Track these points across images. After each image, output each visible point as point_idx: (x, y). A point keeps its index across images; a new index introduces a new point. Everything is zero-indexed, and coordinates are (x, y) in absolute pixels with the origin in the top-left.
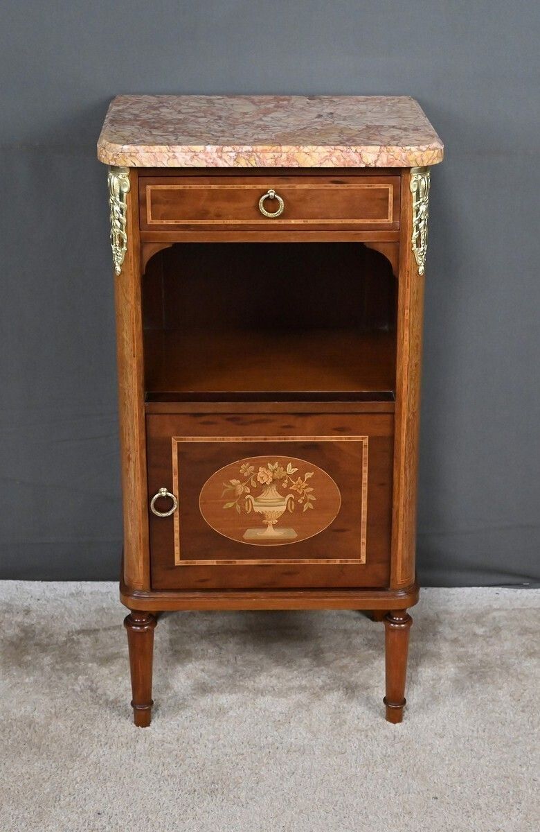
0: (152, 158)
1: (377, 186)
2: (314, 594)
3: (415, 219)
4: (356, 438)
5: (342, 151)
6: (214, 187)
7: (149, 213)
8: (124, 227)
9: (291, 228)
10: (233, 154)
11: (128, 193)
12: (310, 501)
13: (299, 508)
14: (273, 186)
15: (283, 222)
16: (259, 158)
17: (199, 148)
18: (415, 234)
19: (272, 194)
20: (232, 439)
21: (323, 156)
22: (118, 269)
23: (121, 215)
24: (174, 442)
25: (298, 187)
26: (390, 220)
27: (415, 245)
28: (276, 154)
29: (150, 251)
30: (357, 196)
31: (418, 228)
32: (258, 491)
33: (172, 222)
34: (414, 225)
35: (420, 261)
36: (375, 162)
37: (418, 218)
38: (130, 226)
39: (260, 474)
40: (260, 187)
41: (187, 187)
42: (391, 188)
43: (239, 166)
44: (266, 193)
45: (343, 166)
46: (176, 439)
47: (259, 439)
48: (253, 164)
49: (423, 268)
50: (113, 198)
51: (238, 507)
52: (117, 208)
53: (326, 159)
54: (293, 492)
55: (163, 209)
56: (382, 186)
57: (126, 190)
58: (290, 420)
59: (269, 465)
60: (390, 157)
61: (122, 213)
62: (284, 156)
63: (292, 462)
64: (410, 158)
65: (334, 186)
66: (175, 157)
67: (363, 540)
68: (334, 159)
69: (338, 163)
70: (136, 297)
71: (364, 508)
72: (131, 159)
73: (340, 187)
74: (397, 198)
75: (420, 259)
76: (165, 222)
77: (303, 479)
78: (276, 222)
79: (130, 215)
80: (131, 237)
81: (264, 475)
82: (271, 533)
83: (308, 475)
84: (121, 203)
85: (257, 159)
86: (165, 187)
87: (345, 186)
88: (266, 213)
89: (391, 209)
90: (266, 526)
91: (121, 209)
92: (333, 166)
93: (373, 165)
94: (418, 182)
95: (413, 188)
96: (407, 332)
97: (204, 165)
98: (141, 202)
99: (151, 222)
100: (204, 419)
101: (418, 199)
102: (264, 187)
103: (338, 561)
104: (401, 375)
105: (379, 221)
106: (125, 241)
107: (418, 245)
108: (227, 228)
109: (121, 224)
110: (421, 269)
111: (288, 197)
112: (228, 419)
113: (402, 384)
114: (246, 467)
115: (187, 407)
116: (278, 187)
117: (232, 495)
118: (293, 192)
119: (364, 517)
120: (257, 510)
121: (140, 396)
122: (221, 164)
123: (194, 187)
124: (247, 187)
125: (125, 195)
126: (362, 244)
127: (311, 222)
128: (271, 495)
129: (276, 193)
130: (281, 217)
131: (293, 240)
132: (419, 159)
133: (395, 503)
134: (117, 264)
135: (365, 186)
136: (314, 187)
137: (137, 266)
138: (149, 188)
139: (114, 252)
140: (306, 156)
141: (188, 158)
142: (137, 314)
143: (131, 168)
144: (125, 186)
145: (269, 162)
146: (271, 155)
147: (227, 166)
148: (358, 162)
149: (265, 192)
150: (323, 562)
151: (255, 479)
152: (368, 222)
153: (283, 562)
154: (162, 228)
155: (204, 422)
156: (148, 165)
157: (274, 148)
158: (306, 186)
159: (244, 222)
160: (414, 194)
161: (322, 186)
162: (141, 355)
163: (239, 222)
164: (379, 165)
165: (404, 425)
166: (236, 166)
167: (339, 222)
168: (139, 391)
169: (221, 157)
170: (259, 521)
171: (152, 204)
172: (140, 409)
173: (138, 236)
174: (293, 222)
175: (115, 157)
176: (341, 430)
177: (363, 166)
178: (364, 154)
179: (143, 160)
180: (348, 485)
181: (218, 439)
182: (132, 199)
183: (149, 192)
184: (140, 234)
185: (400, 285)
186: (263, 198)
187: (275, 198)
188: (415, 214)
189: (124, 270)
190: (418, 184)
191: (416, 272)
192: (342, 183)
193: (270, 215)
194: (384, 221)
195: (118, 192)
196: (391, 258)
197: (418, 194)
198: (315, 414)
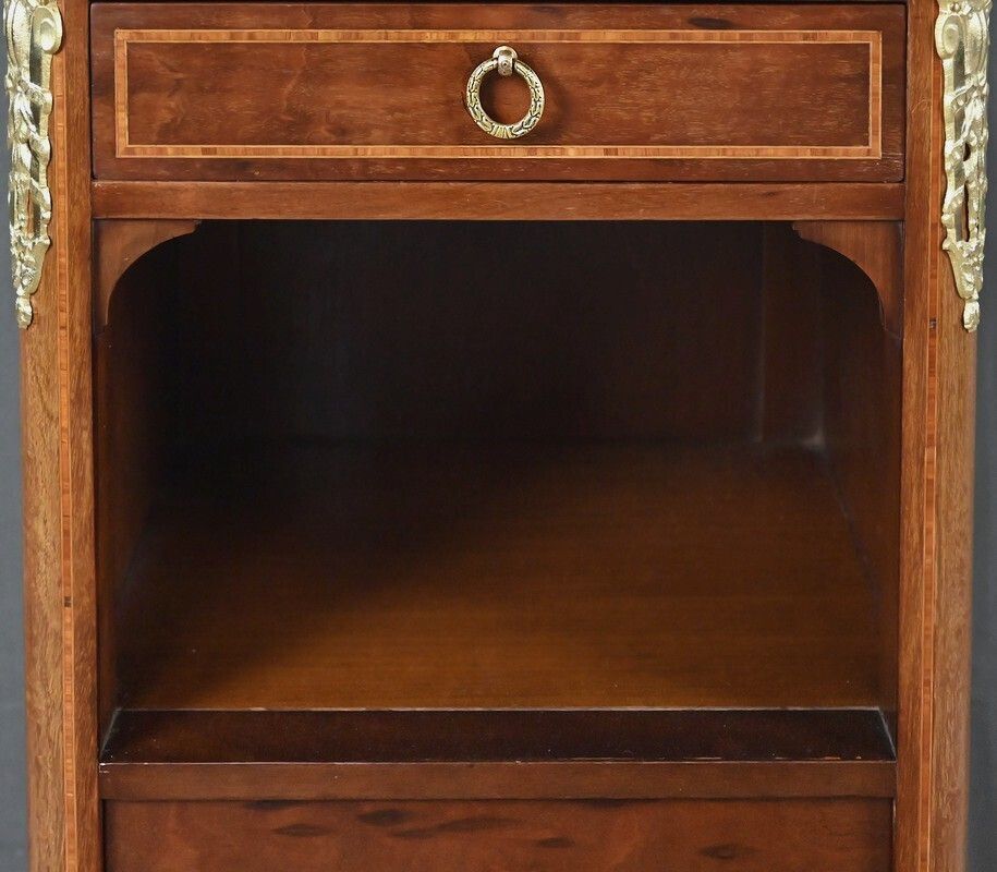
1: (833, 36)
3: (952, 147)
6: (324, 36)
7: (122, 119)
8: (43, 168)
9: (565, 174)
11: (56, 52)
14: (511, 35)
15: (541, 153)
18: (953, 195)
19: (503, 58)
22: (24, 307)
23: (33, 127)
25: (588, 36)
26: (874, 148)
27: (952, 232)
29: (124, 249)
30: (771, 70)
31: (959, 173)
33: (193, 152)
34: (948, 166)
35: (969, 281)
37: (961, 142)
38: (61, 164)
40: (469, 36)
41: (243, 36)
42: (874, 41)
44: (489, 56)
49: (976, 306)
50: (12, 70)
52: (21, 104)
55: (167, 107)
56: (850, 37)
57: (48, 41)
61: (36, 120)
65: (699, 36)
73: (717, 37)
74: (896, 76)
75: (969, 277)
76: (171, 151)
78: (519, 153)
79: (61, 126)
80: (63, 202)
84: (32, 86)
86: (173, 36)
87: (735, 36)
88: (487, 124)
89: (875, 111)
91: (35, 109)
94: (961, 22)
95: (944, 44)
98: (97, 86)
99: (128, 151)
100: (289, 817)
101: (960, 77)
102: (484, 36)
104: (915, 671)
105: (838, 153)
106: (46, 215)
107: (964, 234)
108: (367, 171)
109: (35, 155)
110: (971, 310)
111: (557, 70)
112: (364, 818)
113: (917, 700)
115: (237, 779)
116: (526, 36)
118: (573, 54)
121: (82, 743)
123: (263, 36)
124: (430, 36)
125: (46, 60)
127: (627, 152)
129: (522, 58)
130: (536, 136)
131: (572, 212)
134: (20, 291)
135: (796, 37)
136: (636, 38)
137: (82, 298)
138: (122, 35)
139: (14, 251)
142: (78, 467)
144: (45, 28)
149: (486, 52)
152: (806, 153)
154: (162, 172)
155: (291, 829)
158: (612, 36)
159: (420, 152)
160: (948, 64)
161: (662, 36)
162: (88, 600)
163: (403, 152)
167: (714, 153)
168: (81, 726)
171: (132, 91)
172: (84, 787)
173: (85, 202)
174: (572, 152)
176: (725, 855)
182: (70, 75)
183: (121, 55)
184: (92, 190)
185: (908, 362)
186: (478, 73)
187: (516, 75)
188: (950, 128)
189: (42, 311)
190: (960, 28)
191: (956, 321)
192: (723, 25)
193: (501, 130)
194: (856, 152)
195: (27, 49)
196: (878, 277)
197: (959, 64)
198: (647, 800)
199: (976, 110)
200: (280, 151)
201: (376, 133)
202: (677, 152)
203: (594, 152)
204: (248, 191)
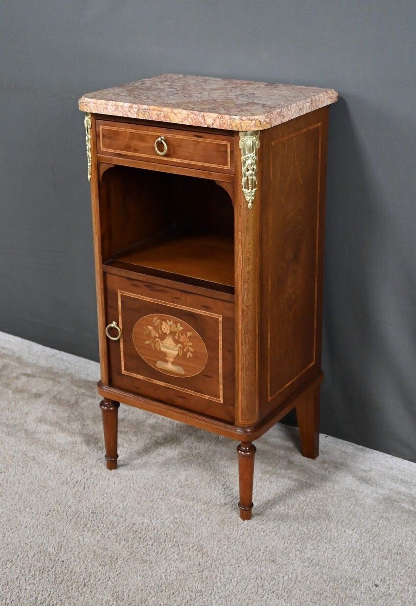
0: (95, 107)
1: (221, 142)
2: (192, 415)
3: (243, 168)
4: (215, 316)
5: (195, 114)
6: (133, 131)
7: (101, 143)
9: (174, 164)
10: (136, 110)
11: (91, 128)
12: (191, 352)
13: (185, 354)
15: (167, 159)
16: (149, 114)
17: (120, 104)
18: (244, 179)
20: (148, 299)
21: (183, 116)
22: (89, 177)
24: (119, 294)
25: (177, 137)
26: (228, 167)
27: (244, 187)
28: (159, 112)
29: (103, 168)
30: (209, 147)
31: (246, 175)
32: (163, 337)
33: (112, 151)
34: (243, 173)
35: (249, 198)
36: (213, 124)
38: (93, 150)
39: (163, 326)
40: (155, 134)
41: (120, 129)
42: (229, 145)
43: (140, 118)
45: (194, 125)
46: (120, 292)
47: (162, 302)
48: (146, 118)
49: (251, 204)
51: (152, 345)
53: (185, 119)
54: (181, 343)
55: (108, 142)
56: (224, 142)
58: (178, 294)
59: (168, 321)
60: (221, 122)
61: (89, 142)
62: (163, 114)
63: (181, 323)
64: (233, 124)
65: (197, 139)
66: (107, 108)
67: (221, 387)
68: (189, 119)
69: (191, 122)
70: (96, 196)
71: (221, 365)
73: (200, 139)
74: (232, 152)
76: (109, 150)
77: (186, 335)
78: (163, 158)
79: (92, 143)
80: (93, 157)
81: (166, 327)
82: (170, 367)
83: (189, 334)
85: (148, 114)
86: (108, 128)
87: (203, 140)
88: (158, 152)
89: (229, 159)
90: (167, 361)
91: (89, 139)
92: (189, 124)
93: (211, 127)
95: (241, 146)
96: (240, 248)
97: (121, 115)
98: (97, 136)
99: (102, 149)
100: (133, 282)
102: (159, 134)
103: (207, 397)
104: (238, 277)
107: (247, 188)
108: (141, 159)
109: (89, 148)
111: (169, 143)
112: (146, 286)
113: (238, 284)
114: (155, 319)
116: (166, 135)
117: (149, 336)
118: (174, 140)
119: (221, 371)
120: (163, 349)
122: (130, 116)
124: (150, 133)
125: (89, 130)
126: (213, 181)
127: (185, 161)
128: (169, 341)
129: (165, 141)
130: (166, 156)
131: (175, 172)
132: (239, 126)
133: (236, 366)
134: (88, 174)
135: (214, 141)
136: (185, 138)
137: (96, 176)
138: (101, 127)
140: (174, 115)
141: (113, 109)
142: (97, 208)
143: (92, 114)
144: (89, 124)
145: (154, 117)
146: (156, 112)
147: (133, 117)
148: (203, 123)
150: (199, 395)
151: (161, 329)
152: (216, 166)
153: (177, 388)
154: (108, 154)
155: (134, 284)
157: (159, 108)
158: (181, 137)
159: (149, 156)
160: (242, 151)
161: (190, 138)
164: (215, 127)
165: (240, 313)
166: (137, 118)
167: (199, 164)
168: (100, 257)
169: (129, 111)
170: (163, 357)
171: (103, 138)
172: (100, 268)
173: (96, 158)
174: (175, 160)
176: (206, 308)
177: (206, 126)
178: (207, 118)
179: (91, 108)
180: (212, 347)
181: (141, 297)
182: (93, 132)
183: (101, 130)
184: (97, 156)
186: (156, 141)
189: (92, 178)
190: (244, 143)
191: (245, 206)
192: (201, 137)
193: (160, 153)
194: (222, 167)
196: (230, 193)
197: (244, 151)
198: (196, 294)
199: (249, 162)
200: (126, 153)
201: (141, 152)
202: (193, 163)
203: (178, 161)
204: (121, 160)
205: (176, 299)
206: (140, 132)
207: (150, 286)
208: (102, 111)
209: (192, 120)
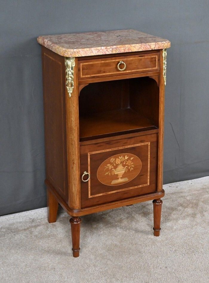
0: (85, 53)
2: (135, 198)
3: (164, 67)
4: (146, 143)
6: (102, 62)
7: (81, 73)
8: (73, 80)
9: (127, 74)
10: (111, 49)
12: (132, 167)
13: (129, 170)
14: (121, 60)
16: (119, 50)
17: (99, 48)
18: (164, 72)
20: (108, 150)
22: (70, 95)
23: (72, 75)
24: (89, 154)
25: (129, 59)
26: (157, 68)
27: (164, 75)
28: (125, 48)
29: (81, 87)
32: (116, 167)
33: (89, 76)
34: (164, 69)
36: (154, 48)
38: (75, 79)
39: (117, 161)
40: (117, 60)
41: (94, 63)
42: (157, 57)
43: (113, 53)
44: (119, 62)
46: (89, 153)
47: (116, 149)
48: (118, 52)
50: (68, 69)
51: (110, 174)
52: (70, 73)
53: (140, 48)
54: (127, 165)
55: (86, 71)
56: (154, 56)
57: (74, 66)
58: (125, 141)
59: (119, 157)
60: (159, 46)
61: (72, 74)
62: (127, 48)
63: (127, 155)
65: (140, 58)
66: (92, 52)
67: (149, 177)
68: (142, 48)
69: (143, 49)
70: (77, 104)
71: (149, 167)
72: (78, 54)
73: (142, 58)
74: (159, 60)
75: (165, 80)
76: (86, 76)
77: (130, 160)
78: (123, 72)
79: (75, 75)
80: (75, 83)
81: (118, 161)
82: (120, 180)
83: (132, 158)
84: (72, 71)
86: (86, 64)
88: (120, 69)
89: (157, 64)
90: (118, 179)
92: (142, 50)
94: (165, 54)
95: (163, 56)
96: (162, 105)
97: (101, 54)
98: (79, 70)
99: (82, 77)
100: (99, 145)
101: (165, 60)
102: (119, 60)
103: (141, 186)
105: (153, 69)
106: (73, 85)
108: (107, 76)
109: (72, 78)
110: (165, 83)
111: (127, 63)
112: (106, 144)
113: (160, 123)
114: (112, 159)
115: (94, 141)
116: (124, 59)
117: (108, 170)
118: (128, 61)
119: (149, 170)
120: (116, 173)
121: (78, 140)
122: (107, 53)
123: (96, 62)
124: (113, 61)
125: (73, 68)
126: (148, 77)
127: (133, 71)
128: (120, 167)
129: (124, 62)
130: (125, 70)
131: (128, 78)
132: (167, 46)
133: (159, 163)
134: (70, 93)
135: (150, 57)
136: (134, 58)
137: (77, 93)
138: (81, 64)
139: (68, 89)
140: (133, 48)
141: (97, 52)
143: (76, 58)
144: (73, 64)
145: (122, 51)
146: (123, 48)
147: (109, 54)
148: (149, 48)
150: (136, 187)
151: (115, 163)
152: (150, 69)
153: (124, 190)
154: (86, 78)
155: (99, 146)
156: (83, 56)
157: (123, 46)
158: (131, 59)
160: (164, 58)
161: (136, 58)
162: (78, 125)
163: (111, 73)
164: (156, 49)
165: (161, 137)
166: (111, 54)
167: (141, 70)
168: (78, 138)
169: (107, 51)
170: (116, 177)
171: (82, 70)
172: (78, 145)
173: (78, 82)
174: (128, 71)
175: (71, 54)
176: (142, 141)
177: (151, 49)
178: (151, 45)
179: (82, 54)
180: (144, 160)
181: (103, 151)
182: (76, 69)
183: (81, 66)
185: (160, 89)
186: (119, 64)
187: (123, 64)
188: (164, 65)
189: (73, 95)
192: (142, 56)
193: (121, 70)
194: (155, 68)
195: (71, 67)
196: (157, 81)
197: (165, 58)
198: (134, 137)
199: (166, 63)
200: (98, 75)
201: (108, 72)
202: (138, 70)
203: (130, 71)
205: (126, 144)
206: (107, 61)
207: (108, 143)
208: (89, 54)
209: (144, 48)
